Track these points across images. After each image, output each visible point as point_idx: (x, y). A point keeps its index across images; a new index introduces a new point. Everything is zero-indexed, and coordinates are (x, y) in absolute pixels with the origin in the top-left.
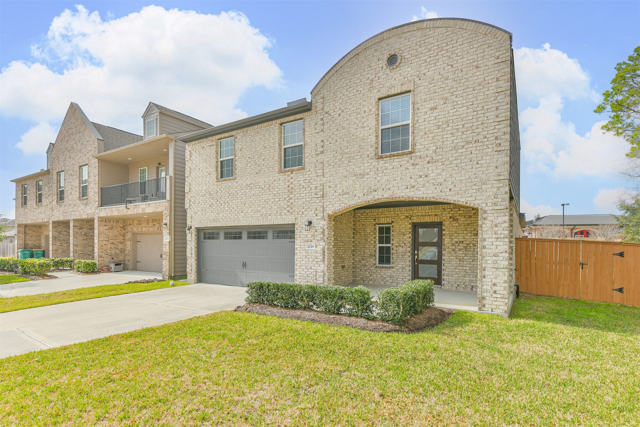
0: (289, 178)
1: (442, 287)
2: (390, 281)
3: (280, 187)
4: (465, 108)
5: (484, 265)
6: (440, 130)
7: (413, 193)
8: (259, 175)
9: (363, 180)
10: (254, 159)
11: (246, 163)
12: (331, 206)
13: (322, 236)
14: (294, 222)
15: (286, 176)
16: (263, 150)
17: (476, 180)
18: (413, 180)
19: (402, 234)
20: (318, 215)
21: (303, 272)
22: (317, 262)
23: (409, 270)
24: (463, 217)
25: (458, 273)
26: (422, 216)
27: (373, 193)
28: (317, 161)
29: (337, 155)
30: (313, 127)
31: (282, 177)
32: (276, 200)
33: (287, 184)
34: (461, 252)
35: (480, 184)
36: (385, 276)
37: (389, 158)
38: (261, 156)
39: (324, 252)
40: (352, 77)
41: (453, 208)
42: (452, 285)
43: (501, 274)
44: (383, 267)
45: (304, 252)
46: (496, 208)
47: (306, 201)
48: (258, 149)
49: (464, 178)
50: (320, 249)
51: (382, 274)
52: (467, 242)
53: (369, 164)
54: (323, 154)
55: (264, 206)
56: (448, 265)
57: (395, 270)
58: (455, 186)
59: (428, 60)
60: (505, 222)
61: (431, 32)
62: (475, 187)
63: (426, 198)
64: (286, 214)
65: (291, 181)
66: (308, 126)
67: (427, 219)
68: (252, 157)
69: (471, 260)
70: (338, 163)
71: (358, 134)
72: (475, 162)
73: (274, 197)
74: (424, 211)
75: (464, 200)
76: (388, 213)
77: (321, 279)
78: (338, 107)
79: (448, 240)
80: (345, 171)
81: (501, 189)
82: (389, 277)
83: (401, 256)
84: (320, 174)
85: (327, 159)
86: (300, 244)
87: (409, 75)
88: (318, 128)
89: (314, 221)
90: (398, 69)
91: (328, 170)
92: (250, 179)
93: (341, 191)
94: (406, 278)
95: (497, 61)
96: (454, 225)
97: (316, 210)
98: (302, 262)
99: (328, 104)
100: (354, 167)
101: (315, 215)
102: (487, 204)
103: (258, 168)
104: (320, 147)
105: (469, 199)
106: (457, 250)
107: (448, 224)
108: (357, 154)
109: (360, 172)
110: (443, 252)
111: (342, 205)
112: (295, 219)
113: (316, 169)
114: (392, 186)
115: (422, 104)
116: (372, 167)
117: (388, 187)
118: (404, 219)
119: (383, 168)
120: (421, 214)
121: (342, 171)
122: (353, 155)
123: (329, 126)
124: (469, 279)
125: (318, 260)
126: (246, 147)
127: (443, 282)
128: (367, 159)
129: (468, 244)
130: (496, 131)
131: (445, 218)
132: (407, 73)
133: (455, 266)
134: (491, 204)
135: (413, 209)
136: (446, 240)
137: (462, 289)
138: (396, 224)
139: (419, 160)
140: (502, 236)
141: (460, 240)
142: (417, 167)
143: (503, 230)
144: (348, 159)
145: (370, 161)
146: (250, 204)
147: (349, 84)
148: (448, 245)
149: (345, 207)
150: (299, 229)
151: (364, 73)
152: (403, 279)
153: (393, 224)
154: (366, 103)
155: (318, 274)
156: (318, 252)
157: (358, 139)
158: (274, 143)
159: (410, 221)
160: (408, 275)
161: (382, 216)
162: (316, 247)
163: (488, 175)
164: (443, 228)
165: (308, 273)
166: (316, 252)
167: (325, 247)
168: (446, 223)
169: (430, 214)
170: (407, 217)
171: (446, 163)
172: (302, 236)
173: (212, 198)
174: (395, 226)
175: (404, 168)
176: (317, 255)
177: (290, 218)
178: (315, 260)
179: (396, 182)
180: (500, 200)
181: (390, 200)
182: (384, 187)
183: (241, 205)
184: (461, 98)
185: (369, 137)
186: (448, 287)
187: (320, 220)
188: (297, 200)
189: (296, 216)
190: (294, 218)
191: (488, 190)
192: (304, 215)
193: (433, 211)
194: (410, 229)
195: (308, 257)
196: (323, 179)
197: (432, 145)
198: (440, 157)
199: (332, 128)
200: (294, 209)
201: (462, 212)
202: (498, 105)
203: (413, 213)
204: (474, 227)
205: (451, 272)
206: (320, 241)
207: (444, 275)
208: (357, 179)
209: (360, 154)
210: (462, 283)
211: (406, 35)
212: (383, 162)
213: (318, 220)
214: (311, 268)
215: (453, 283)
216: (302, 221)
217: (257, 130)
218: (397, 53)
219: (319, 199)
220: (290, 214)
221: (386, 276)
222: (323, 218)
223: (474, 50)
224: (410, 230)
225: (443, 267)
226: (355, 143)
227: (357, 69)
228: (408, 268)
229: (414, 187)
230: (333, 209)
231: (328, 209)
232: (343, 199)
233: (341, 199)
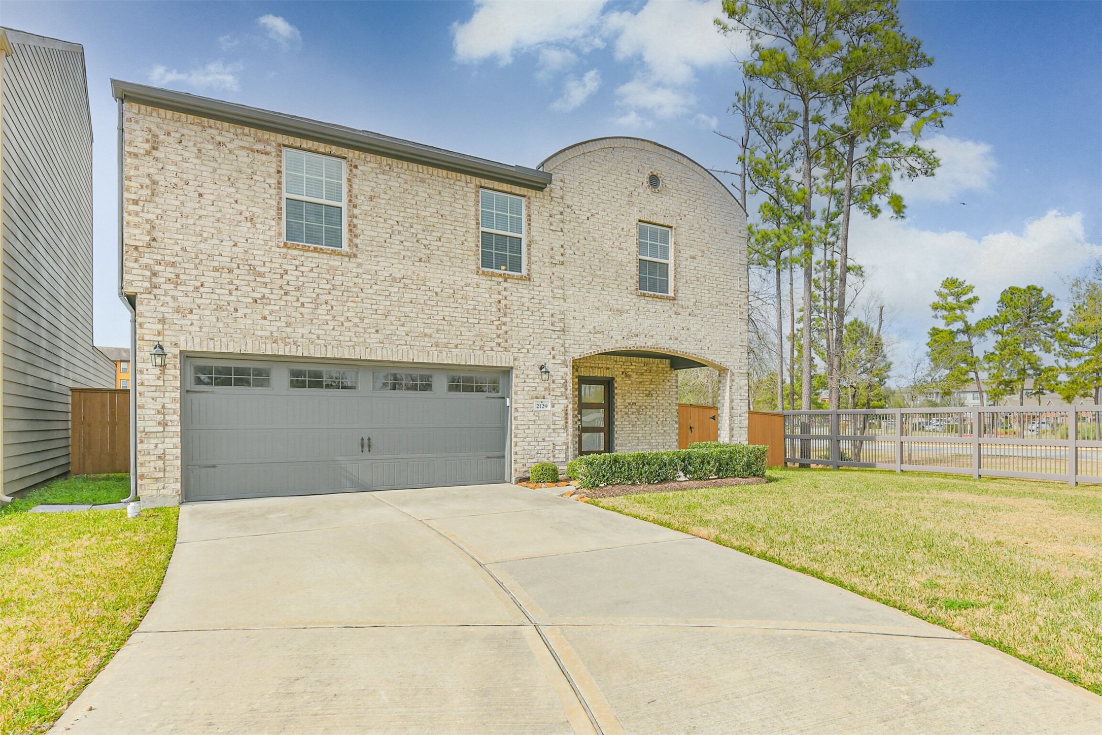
0: (501, 288)
3: (479, 299)
4: (718, 268)
6: (699, 283)
7: (676, 346)
8: (428, 265)
9: (621, 318)
10: (412, 230)
11: (390, 231)
12: (577, 346)
13: (563, 390)
14: (511, 365)
15: (494, 283)
16: (436, 220)
17: (727, 342)
18: (676, 331)
20: (557, 357)
21: (530, 448)
22: (554, 429)
25: (631, 441)
27: (635, 338)
28: (553, 274)
29: (584, 274)
30: (546, 218)
31: (484, 282)
32: (471, 321)
33: (496, 297)
34: (634, 416)
35: (730, 347)
37: (651, 299)
38: (431, 228)
39: (566, 414)
40: (605, 174)
45: (532, 414)
46: (741, 371)
47: (533, 333)
48: (423, 213)
49: (718, 338)
50: (560, 410)
52: (640, 404)
53: (629, 300)
54: (562, 266)
55: (441, 327)
56: (621, 432)
58: (712, 345)
59: (688, 202)
61: (689, 173)
62: (726, 349)
64: (494, 349)
65: (504, 293)
66: (536, 212)
68: (407, 225)
69: (643, 426)
70: (586, 287)
71: (614, 255)
72: (726, 325)
73: (466, 315)
77: (563, 456)
78: (586, 206)
79: (620, 401)
80: (596, 300)
84: (558, 296)
85: (570, 276)
86: (523, 401)
87: (671, 209)
88: (555, 224)
89: (549, 366)
90: (659, 195)
91: (571, 293)
92: (401, 266)
93: (591, 327)
95: (739, 234)
96: (627, 382)
97: (553, 349)
98: (527, 431)
99: (570, 194)
100: (608, 297)
101: (550, 357)
102: (734, 367)
103: (423, 251)
104: (559, 254)
105: (722, 360)
106: (630, 413)
107: (621, 381)
108: (614, 282)
109: (618, 306)
110: (615, 417)
111: (593, 347)
112: (515, 359)
113: (553, 286)
114: (655, 333)
115: (683, 248)
116: (632, 304)
117: (651, 334)
119: (645, 309)
121: (592, 299)
122: (607, 281)
123: (572, 227)
125: (557, 427)
126: (387, 197)
128: (626, 291)
129: (640, 407)
130: (739, 299)
132: (668, 205)
136: (618, 402)
139: (681, 310)
141: (633, 401)
142: (679, 317)
144: (601, 284)
145: (629, 296)
146: (402, 319)
147: (601, 181)
148: (620, 407)
150: (522, 376)
151: (620, 178)
154: (623, 218)
155: (557, 447)
156: (557, 414)
157: (615, 263)
158: (466, 216)
162: (553, 406)
163: (735, 339)
164: (615, 385)
165: (538, 448)
166: (554, 415)
167: (567, 406)
168: (618, 379)
171: (705, 319)
172: (526, 389)
173: (265, 284)
175: (667, 315)
176: (554, 418)
177: (504, 357)
178: (552, 427)
179: (659, 329)
181: (654, 350)
182: (646, 332)
183: (374, 316)
184: (715, 258)
185: (629, 265)
187: (559, 366)
188: (516, 329)
189: (516, 355)
190: (512, 357)
191: (735, 354)
192: (530, 355)
195: (539, 422)
196: (564, 304)
197: (692, 296)
198: (699, 312)
199: (577, 233)
200: (510, 342)
202: (741, 276)
206: (559, 398)
208: (614, 316)
209: (617, 283)
211: (667, 160)
212: (645, 302)
213: (556, 366)
214: (544, 440)
216: (527, 364)
217: (421, 175)
218: (659, 176)
219: (558, 333)
220: (502, 349)
222: (564, 364)
223: (724, 214)
225: (616, 436)
226: (610, 266)
227: (613, 168)
229: (676, 339)
230: (581, 351)
231: (571, 350)
232: (596, 339)
233: (592, 339)
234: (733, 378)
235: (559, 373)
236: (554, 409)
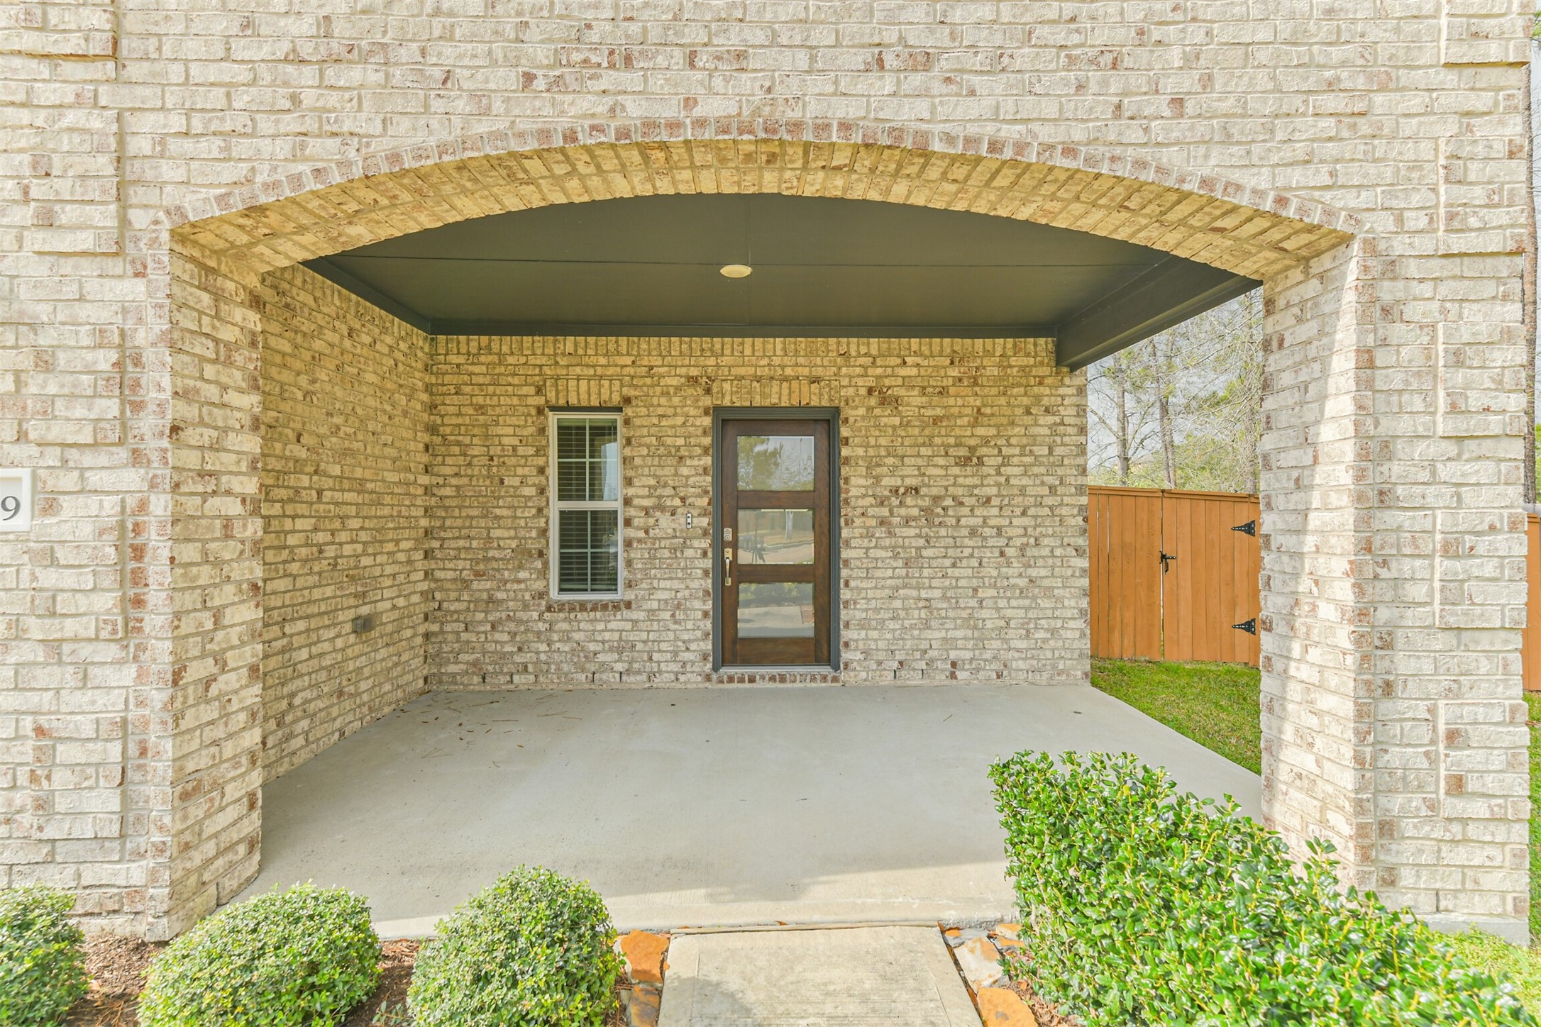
1: (843, 676)
2: (619, 667)
5: (1383, 614)
7: (922, 108)
12: (208, 146)
13: (111, 407)
17: (1336, 53)
19: (669, 454)
20: (68, 214)
22: (54, 646)
23: (706, 614)
24: (916, 392)
25: (902, 614)
26: (759, 379)
27: (608, 80)
34: (912, 532)
35: (1361, 82)
36: (592, 647)
39: (139, 552)
41: (881, 355)
42: (879, 663)
43: (1485, 666)
44: (583, 606)
46: (1459, 243)
49: (1263, 34)
50: (87, 529)
51: (576, 636)
52: (935, 491)
56: (864, 585)
57: (641, 615)
58: (1207, 81)
60: (1507, 336)
62: (1332, 102)
63: (1020, 147)
67: (779, 396)
69: (948, 562)
74: (765, 362)
75: (1262, 180)
76: (603, 361)
77: (106, 801)
79: (862, 482)
81: (1482, 128)
82: (611, 650)
83: (666, 553)
89: (22, 272)
93: (306, 26)
94: (693, 647)
96: (884, 420)
101: (24, 215)
102: (1400, 220)
105: (1297, 176)
106: (896, 520)
107: (863, 417)
110: (845, 533)
114: (759, 37)
117: (733, 39)
118: (678, 388)
120: (751, 371)
124: (943, 634)
125: (70, 627)
127: (846, 655)
129: (936, 499)
131: (851, 391)
133: (892, 588)
134: (1423, 222)
135: (718, 346)
136: (856, 484)
137: (915, 680)
138: (644, 411)
140: (1494, 424)
141: (908, 482)
143: (1499, 385)
148: (861, 502)
149: (344, 164)
152: (675, 653)
153: (629, 411)
155: (66, 753)
156: (61, 554)
159: (707, 401)
160: (699, 634)
161: (578, 370)
162: (48, 505)
163: (1410, 28)
164: (845, 432)
166: (51, 556)
167: (143, 507)
168: (854, 413)
169: (789, 371)
170: (693, 381)
174: (637, 422)
176: (50, 578)
178: (36, 629)
180: (1479, 195)
182: (695, 35)
186: (863, 675)
187: (88, 268)
191: (1412, 125)
193: (801, 360)
194: (705, 433)
201: (914, 371)
203: (717, 365)
204: (958, 432)
205: (877, 610)
206: (88, 459)
207: (847, 625)
210: (917, 655)
213: (67, 266)
215: (881, 656)
221: (599, 647)
222: (121, 251)
224: (707, 441)
225: (845, 594)
228: (697, 604)
229: (925, 61)
230: (231, 172)
231: (169, 171)
232: (333, 99)
233: (309, 98)
234: (1388, 292)
235: (85, 312)
236: (54, 527)
